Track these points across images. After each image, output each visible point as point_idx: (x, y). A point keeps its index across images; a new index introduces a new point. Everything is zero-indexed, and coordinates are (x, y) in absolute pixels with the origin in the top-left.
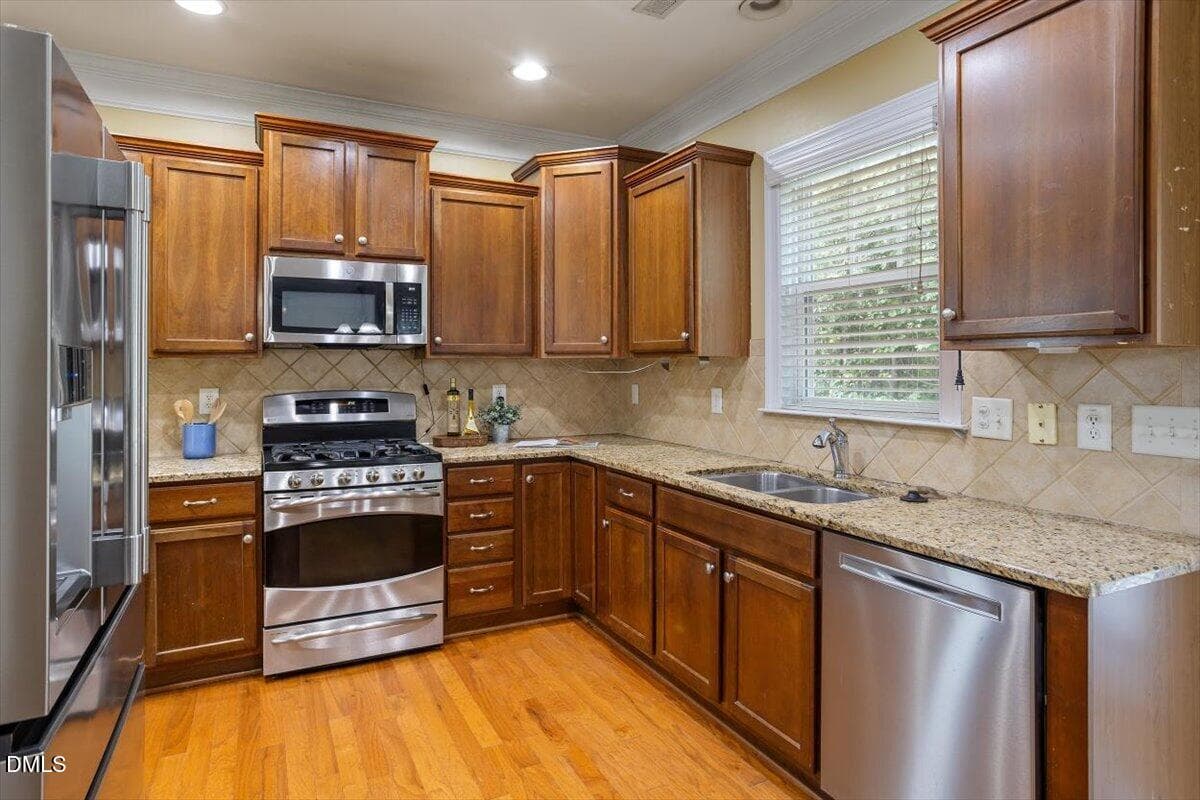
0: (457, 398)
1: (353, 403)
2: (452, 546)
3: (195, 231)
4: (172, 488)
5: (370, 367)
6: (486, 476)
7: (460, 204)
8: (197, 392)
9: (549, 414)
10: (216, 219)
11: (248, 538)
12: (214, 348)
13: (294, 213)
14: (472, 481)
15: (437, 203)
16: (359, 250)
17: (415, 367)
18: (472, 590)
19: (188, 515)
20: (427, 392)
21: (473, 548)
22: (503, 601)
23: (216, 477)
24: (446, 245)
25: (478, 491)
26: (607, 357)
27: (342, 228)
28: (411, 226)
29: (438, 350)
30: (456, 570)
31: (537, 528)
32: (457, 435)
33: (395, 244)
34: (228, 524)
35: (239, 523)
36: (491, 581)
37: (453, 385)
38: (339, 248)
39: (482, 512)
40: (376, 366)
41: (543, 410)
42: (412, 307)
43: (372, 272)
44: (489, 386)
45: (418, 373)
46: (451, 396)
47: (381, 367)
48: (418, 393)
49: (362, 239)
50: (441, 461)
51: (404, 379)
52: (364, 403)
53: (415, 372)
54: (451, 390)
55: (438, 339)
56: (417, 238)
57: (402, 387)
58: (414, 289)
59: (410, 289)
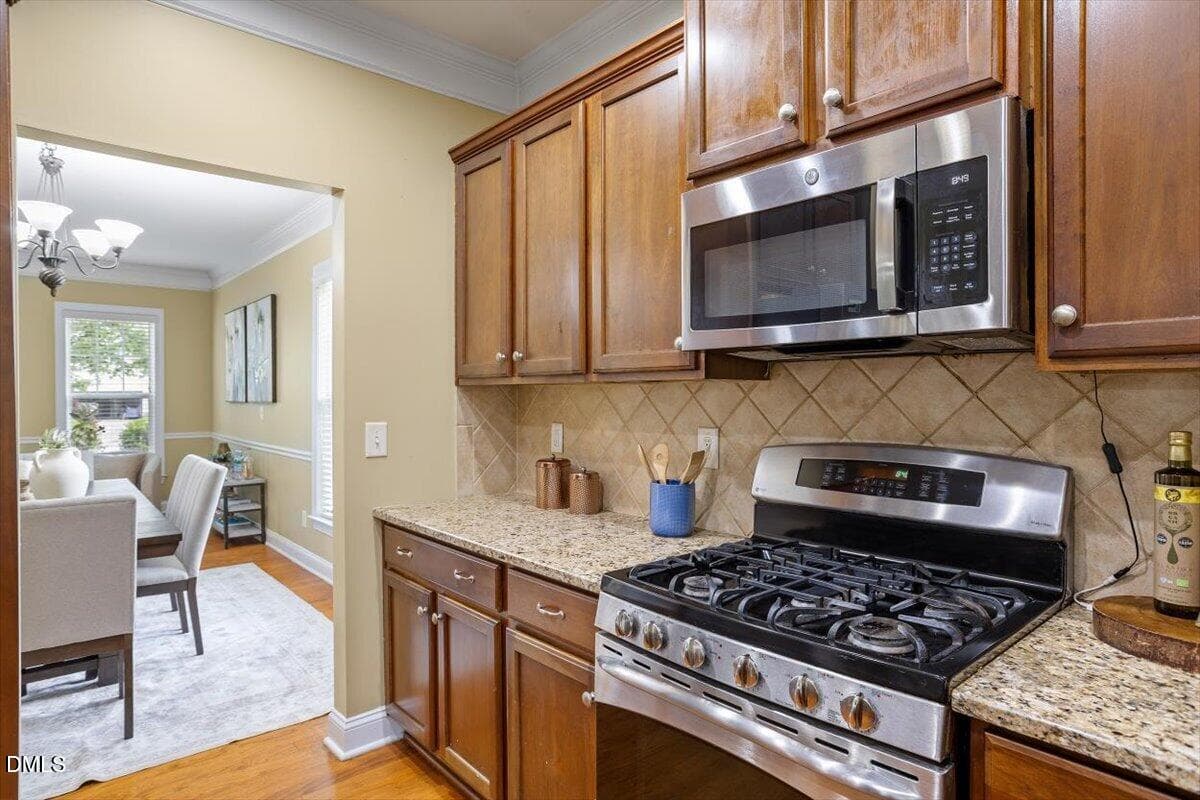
0: (1187, 495)
1: (905, 475)
5: (960, 395)
8: (696, 433)
11: (587, 696)
12: (645, 364)
16: (835, 120)
17: (1084, 396)
20: (1116, 468)
23: (557, 578)
27: (797, 88)
29: (1071, 343)
37: (1177, 453)
38: (792, 135)
40: (975, 394)
42: (962, 228)
45: (1095, 410)
46: (1162, 490)
47: (984, 395)
48: (1093, 468)
49: (831, 94)
50: (944, 698)
51: (1051, 428)
52: (926, 478)
53: (1084, 408)
54: (1169, 471)
55: (1065, 311)
56: (973, 32)
57: (1047, 445)
58: (965, 178)
59: (955, 181)
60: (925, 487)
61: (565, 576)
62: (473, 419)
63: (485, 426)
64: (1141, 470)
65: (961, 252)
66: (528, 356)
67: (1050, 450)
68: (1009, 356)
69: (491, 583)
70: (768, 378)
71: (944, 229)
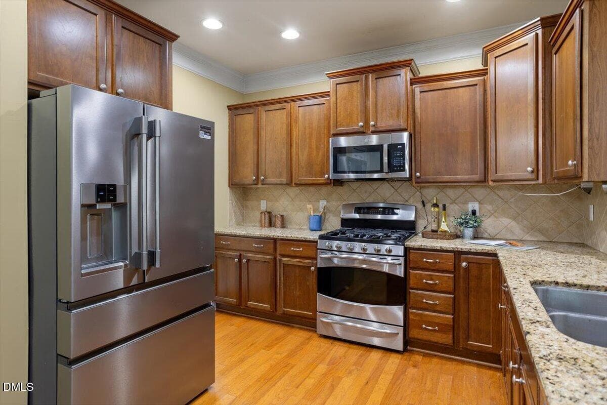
0: (436, 209)
1: (382, 209)
2: (411, 295)
3: (307, 132)
4: (286, 242)
5: (393, 190)
6: (434, 259)
7: (432, 93)
8: (319, 202)
9: (513, 223)
10: (315, 125)
11: (313, 268)
12: (314, 182)
13: (342, 116)
14: (425, 260)
15: (417, 95)
16: (372, 129)
17: (418, 191)
18: (424, 326)
19: (292, 254)
20: (424, 206)
21: (424, 301)
22: (445, 339)
23: (301, 239)
24: (424, 117)
25: (428, 266)
26: (534, 182)
27: (363, 119)
28: (399, 111)
29: (419, 180)
30: (415, 311)
31: (472, 299)
32: (436, 231)
33: (391, 123)
34: (306, 261)
35: (310, 261)
36: (438, 324)
37: (435, 201)
38: (361, 130)
39: (432, 280)
40: (396, 190)
41: (508, 220)
42: (400, 157)
43: (374, 140)
44: (466, 203)
45: (420, 194)
46: (433, 208)
47: (399, 191)
48: (420, 206)
49: (372, 123)
50: (404, 245)
51: (412, 197)
52: (387, 210)
53: (418, 193)
54: (434, 205)
55: (418, 174)
56: (402, 117)
57: (411, 201)
58: (401, 147)
59: (399, 147)
60: (387, 212)
61: (304, 238)
62: (233, 200)
63: (236, 201)
64: (428, 206)
65: (400, 161)
66: (265, 178)
67: (411, 203)
68: (403, 182)
69: (272, 246)
70: (342, 186)
71: (397, 156)
